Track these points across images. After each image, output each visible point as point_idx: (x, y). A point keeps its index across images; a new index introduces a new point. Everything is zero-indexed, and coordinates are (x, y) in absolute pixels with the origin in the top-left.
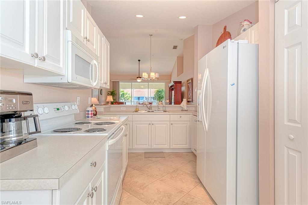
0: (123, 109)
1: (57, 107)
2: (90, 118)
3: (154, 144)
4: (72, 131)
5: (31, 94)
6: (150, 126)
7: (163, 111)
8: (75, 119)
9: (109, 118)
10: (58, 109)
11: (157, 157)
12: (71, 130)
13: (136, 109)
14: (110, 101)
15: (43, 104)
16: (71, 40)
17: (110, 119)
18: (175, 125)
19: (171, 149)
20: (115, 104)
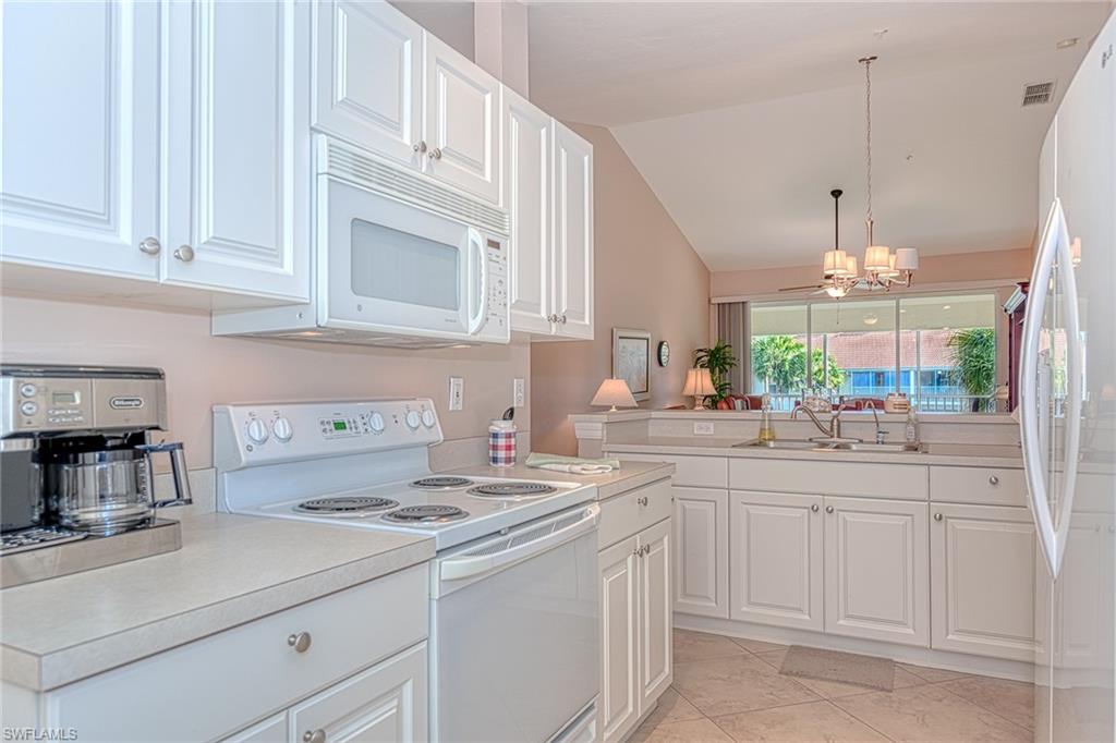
0: (702, 432)
1: (339, 419)
2: (503, 464)
3: (842, 615)
4: (360, 508)
5: (157, 375)
6: (816, 518)
7: (900, 448)
8: (430, 467)
9: (566, 468)
10: (340, 426)
11: (845, 682)
12: (361, 505)
13: (762, 430)
14: (699, 392)
15: (251, 409)
16: (326, 170)
17: (572, 473)
18: (960, 525)
19: (935, 650)
20: (725, 406)
